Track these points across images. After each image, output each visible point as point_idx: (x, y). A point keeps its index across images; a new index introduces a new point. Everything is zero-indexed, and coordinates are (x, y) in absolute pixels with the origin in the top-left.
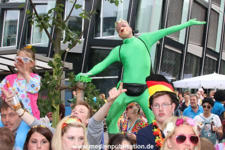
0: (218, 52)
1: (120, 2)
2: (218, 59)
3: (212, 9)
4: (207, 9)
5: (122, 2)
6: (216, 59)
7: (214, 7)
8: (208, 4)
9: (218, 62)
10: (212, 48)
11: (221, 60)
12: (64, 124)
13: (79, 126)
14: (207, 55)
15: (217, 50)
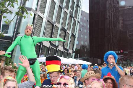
0: (57, 46)
1: (26, 17)
2: (57, 49)
3: (56, 25)
4: (53, 25)
5: (27, 17)
6: (56, 49)
7: (57, 24)
8: (54, 23)
9: (56, 50)
10: (54, 44)
11: (58, 49)
12: (5, 79)
13: (13, 81)
14: (52, 47)
15: (57, 45)
